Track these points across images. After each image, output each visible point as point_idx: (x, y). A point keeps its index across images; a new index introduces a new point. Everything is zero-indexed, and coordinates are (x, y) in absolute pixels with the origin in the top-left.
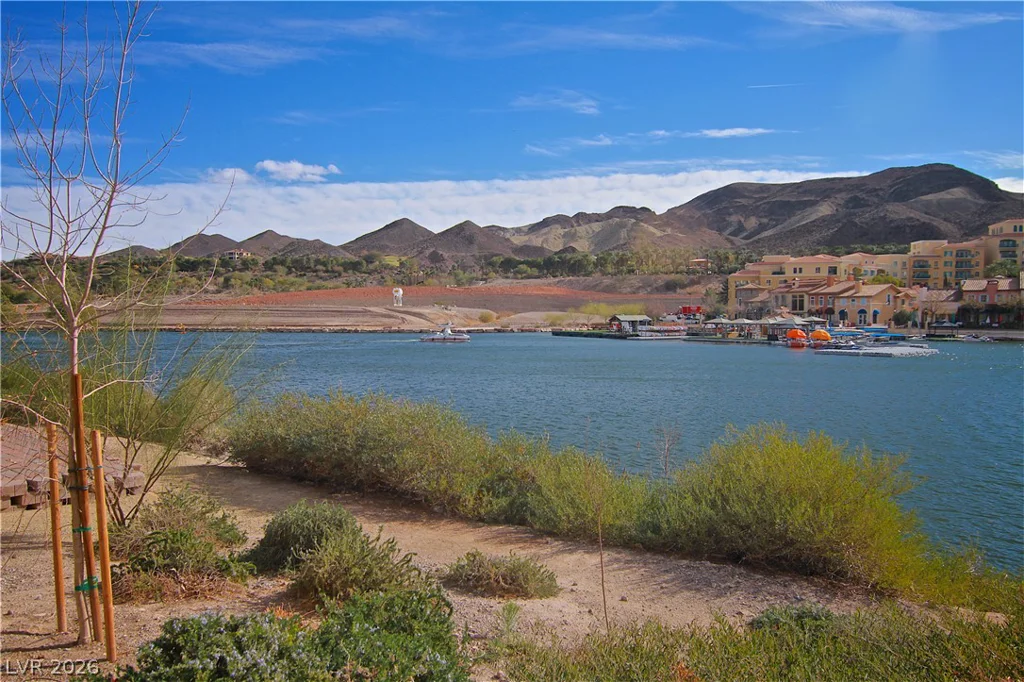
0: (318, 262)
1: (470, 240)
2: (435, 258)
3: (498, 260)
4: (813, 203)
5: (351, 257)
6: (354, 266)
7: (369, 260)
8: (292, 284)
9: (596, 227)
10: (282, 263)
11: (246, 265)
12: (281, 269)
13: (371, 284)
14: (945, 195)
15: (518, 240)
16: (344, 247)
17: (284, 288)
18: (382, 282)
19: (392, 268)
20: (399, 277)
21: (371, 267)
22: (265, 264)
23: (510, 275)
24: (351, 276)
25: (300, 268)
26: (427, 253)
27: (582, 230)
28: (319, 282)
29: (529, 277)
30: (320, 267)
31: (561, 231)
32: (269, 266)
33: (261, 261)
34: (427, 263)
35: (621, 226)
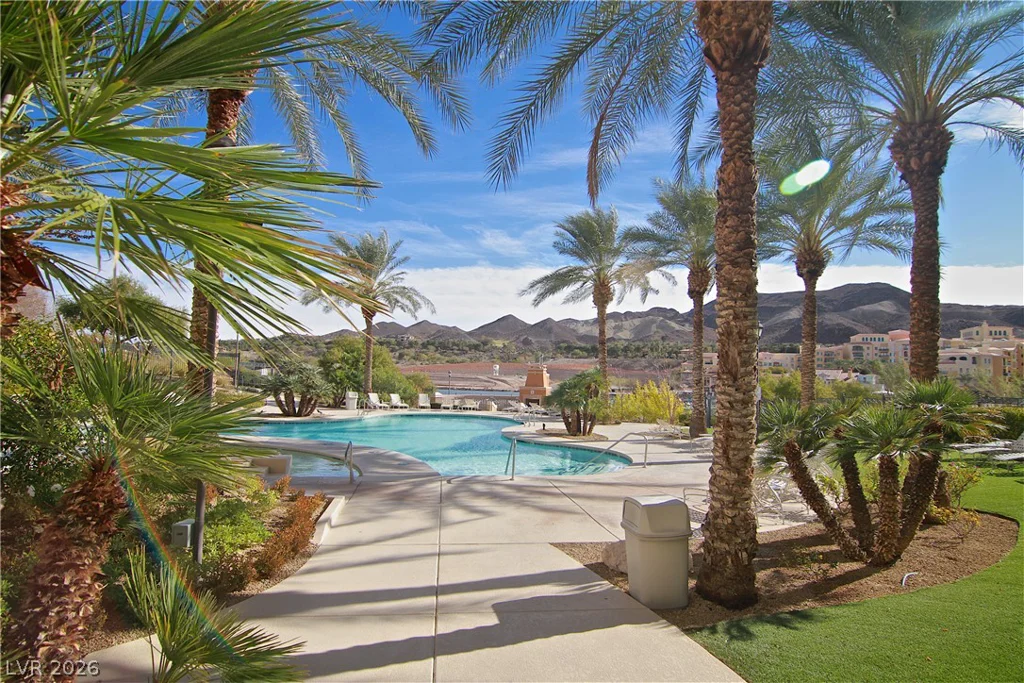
0: (454, 344)
1: (550, 331)
2: (526, 342)
3: (563, 345)
4: (789, 308)
5: (474, 341)
6: (476, 347)
7: (485, 343)
8: (439, 359)
9: (637, 322)
10: (433, 344)
11: (411, 345)
12: (432, 348)
13: (485, 358)
14: (877, 307)
15: (582, 330)
16: (470, 334)
17: (433, 360)
18: (492, 357)
19: (499, 348)
20: (502, 355)
21: (486, 347)
22: (422, 345)
23: (570, 355)
24: (472, 354)
25: (443, 348)
26: (522, 339)
27: (627, 324)
28: (454, 357)
29: (580, 358)
30: (455, 347)
31: (613, 324)
32: (424, 346)
33: (420, 342)
34: (521, 345)
35: (653, 322)
